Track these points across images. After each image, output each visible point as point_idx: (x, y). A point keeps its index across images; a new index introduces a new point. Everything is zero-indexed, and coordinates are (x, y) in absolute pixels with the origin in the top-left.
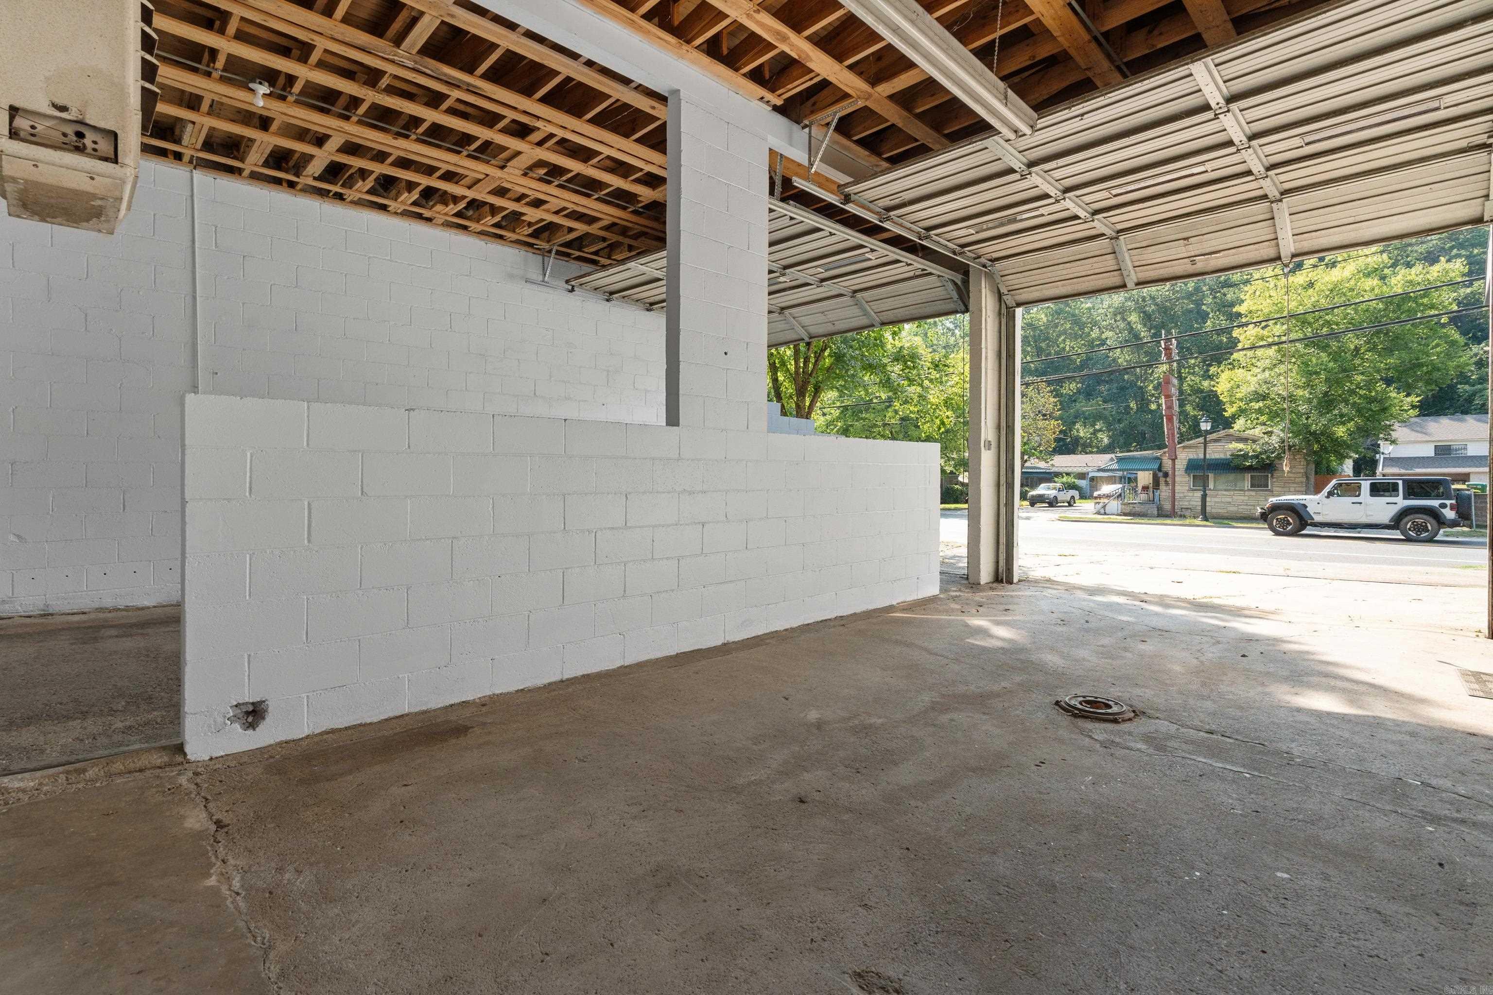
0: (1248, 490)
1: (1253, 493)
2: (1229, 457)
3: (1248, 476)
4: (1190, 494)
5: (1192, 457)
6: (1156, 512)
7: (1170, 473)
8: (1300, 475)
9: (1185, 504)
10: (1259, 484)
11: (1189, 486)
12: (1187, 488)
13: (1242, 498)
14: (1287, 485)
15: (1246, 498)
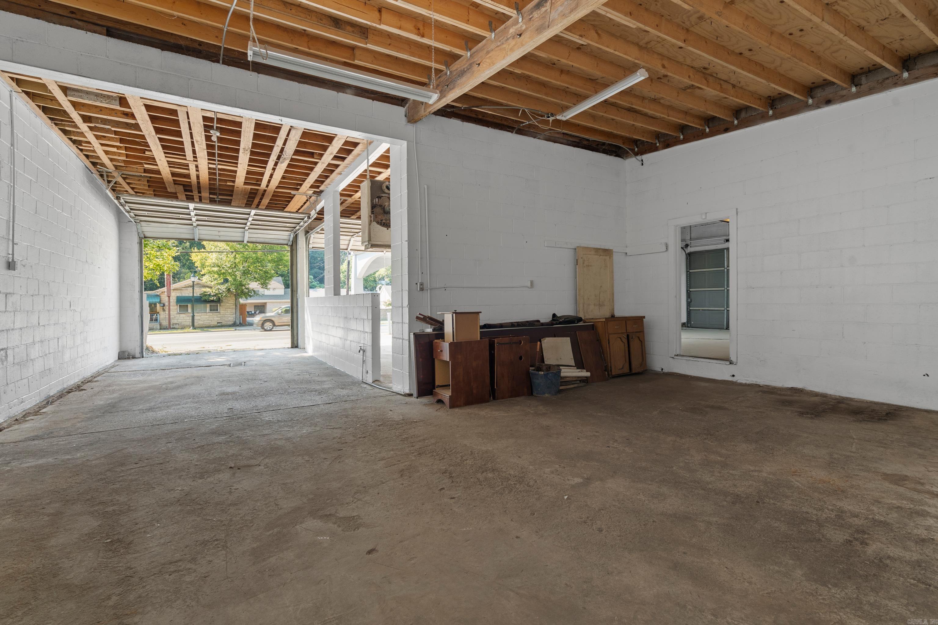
0: (209, 312)
1: (211, 314)
2: (198, 295)
3: (208, 305)
4: (178, 316)
5: (178, 295)
6: (159, 327)
7: (167, 304)
8: (232, 304)
9: (175, 322)
10: (214, 309)
11: (177, 311)
12: (176, 312)
13: (206, 317)
14: (226, 309)
15: (208, 317)
